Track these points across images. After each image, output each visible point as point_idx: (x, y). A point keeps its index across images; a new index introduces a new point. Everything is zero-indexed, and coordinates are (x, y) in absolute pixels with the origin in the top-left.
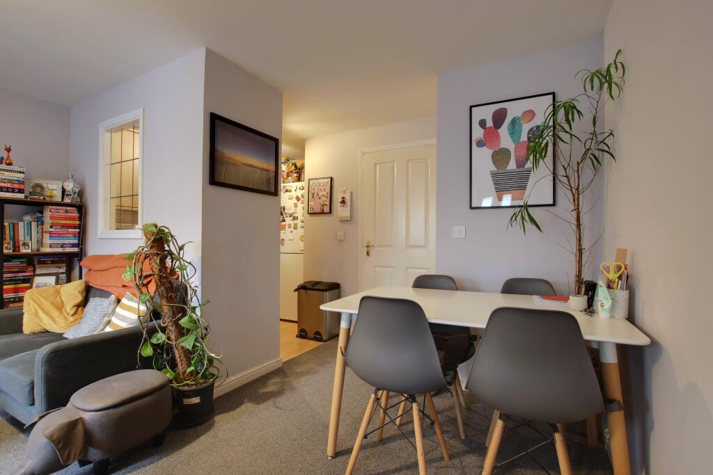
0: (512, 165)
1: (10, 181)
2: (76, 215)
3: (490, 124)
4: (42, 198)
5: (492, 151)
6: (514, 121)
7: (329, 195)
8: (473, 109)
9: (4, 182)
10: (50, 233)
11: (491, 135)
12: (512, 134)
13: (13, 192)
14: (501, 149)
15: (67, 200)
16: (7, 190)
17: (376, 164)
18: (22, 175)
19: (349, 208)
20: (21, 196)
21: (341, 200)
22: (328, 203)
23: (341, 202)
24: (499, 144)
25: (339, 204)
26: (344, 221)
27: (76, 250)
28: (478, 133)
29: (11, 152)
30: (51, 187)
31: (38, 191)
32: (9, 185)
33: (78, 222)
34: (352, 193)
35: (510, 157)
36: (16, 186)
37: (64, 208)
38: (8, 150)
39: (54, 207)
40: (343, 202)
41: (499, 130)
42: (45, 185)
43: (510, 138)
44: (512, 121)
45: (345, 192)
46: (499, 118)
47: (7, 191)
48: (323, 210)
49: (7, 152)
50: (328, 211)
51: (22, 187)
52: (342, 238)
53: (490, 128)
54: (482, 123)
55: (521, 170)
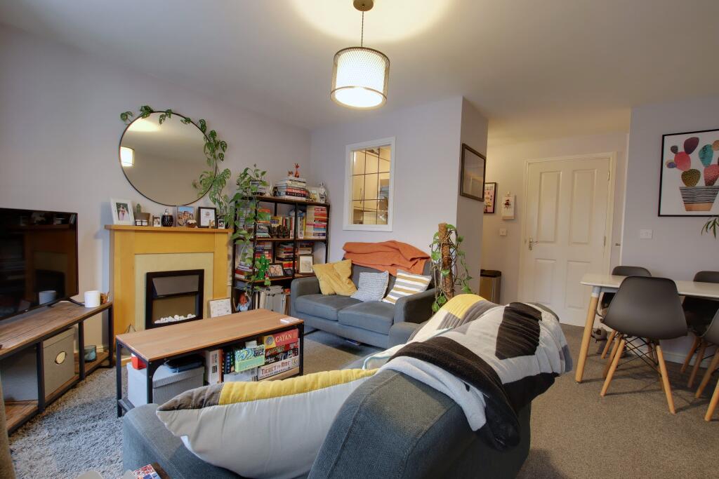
0: (701, 183)
1: (300, 189)
2: (325, 212)
3: (681, 149)
5: (682, 172)
6: (705, 149)
7: (493, 197)
8: (665, 137)
10: (314, 225)
11: (682, 158)
12: (703, 158)
13: (301, 196)
14: (691, 170)
15: (322, 202)
16: (297, 195)
17: (541, 173)
18: (304, 185)
19: (513, 209)
21: (505, 202)
22: (491, 204)
23: (506, 204)
24: (690, 166)
25: (504, 206)
26: (506, 220)
27: (324, 238)
28: (669, 156)
30: (313, 192)
32: (298, 192)
33: (326, 218)
34: (515, 197)
35: (699, 177)
36: (302, 192)
37: (320, 207)
38: (297, 167)
39: (316, 207)
40: (507, 204)
41: (690, 155)
43: (700, 162)
44: (703, 148)
45: (509, 196)
46: (690, 146)
48: (486, 210)
50: (492, 211)
51: (304, 193)
52: (504, 234)
53: (681, 153)
54: (674, 149)
55: (710, 187)
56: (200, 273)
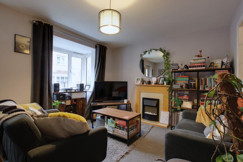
1: (200, 63)
4: (212, 68)
9: (199, 64)
13: (201, 67)
15: (224, 67)
18: (204, 60)
20: (204, 68)
29: (202, 52)
30: (217, 62)
31: (212, 65)
36: (202, 64)
37: (222, 71)
38: (201, 52)
39: (217, 71)
42: (215, 62)
47: (200, 67)
49: (200, 52)
51: (204, 64)
56: (158, 100)
